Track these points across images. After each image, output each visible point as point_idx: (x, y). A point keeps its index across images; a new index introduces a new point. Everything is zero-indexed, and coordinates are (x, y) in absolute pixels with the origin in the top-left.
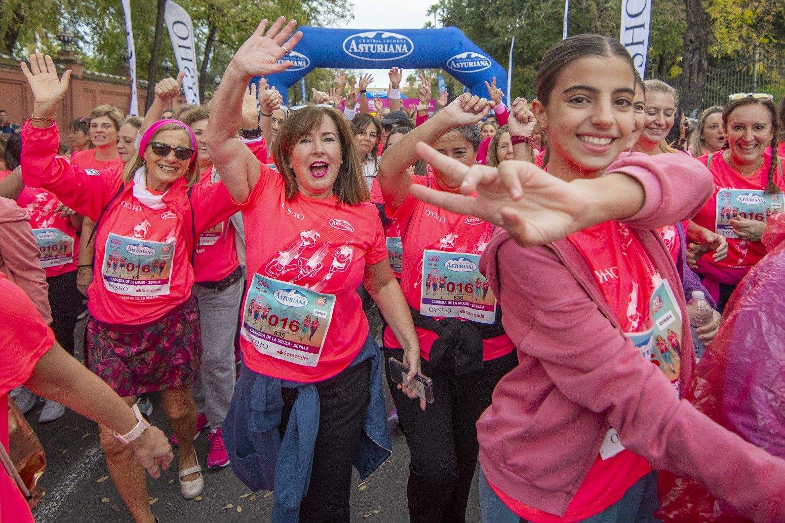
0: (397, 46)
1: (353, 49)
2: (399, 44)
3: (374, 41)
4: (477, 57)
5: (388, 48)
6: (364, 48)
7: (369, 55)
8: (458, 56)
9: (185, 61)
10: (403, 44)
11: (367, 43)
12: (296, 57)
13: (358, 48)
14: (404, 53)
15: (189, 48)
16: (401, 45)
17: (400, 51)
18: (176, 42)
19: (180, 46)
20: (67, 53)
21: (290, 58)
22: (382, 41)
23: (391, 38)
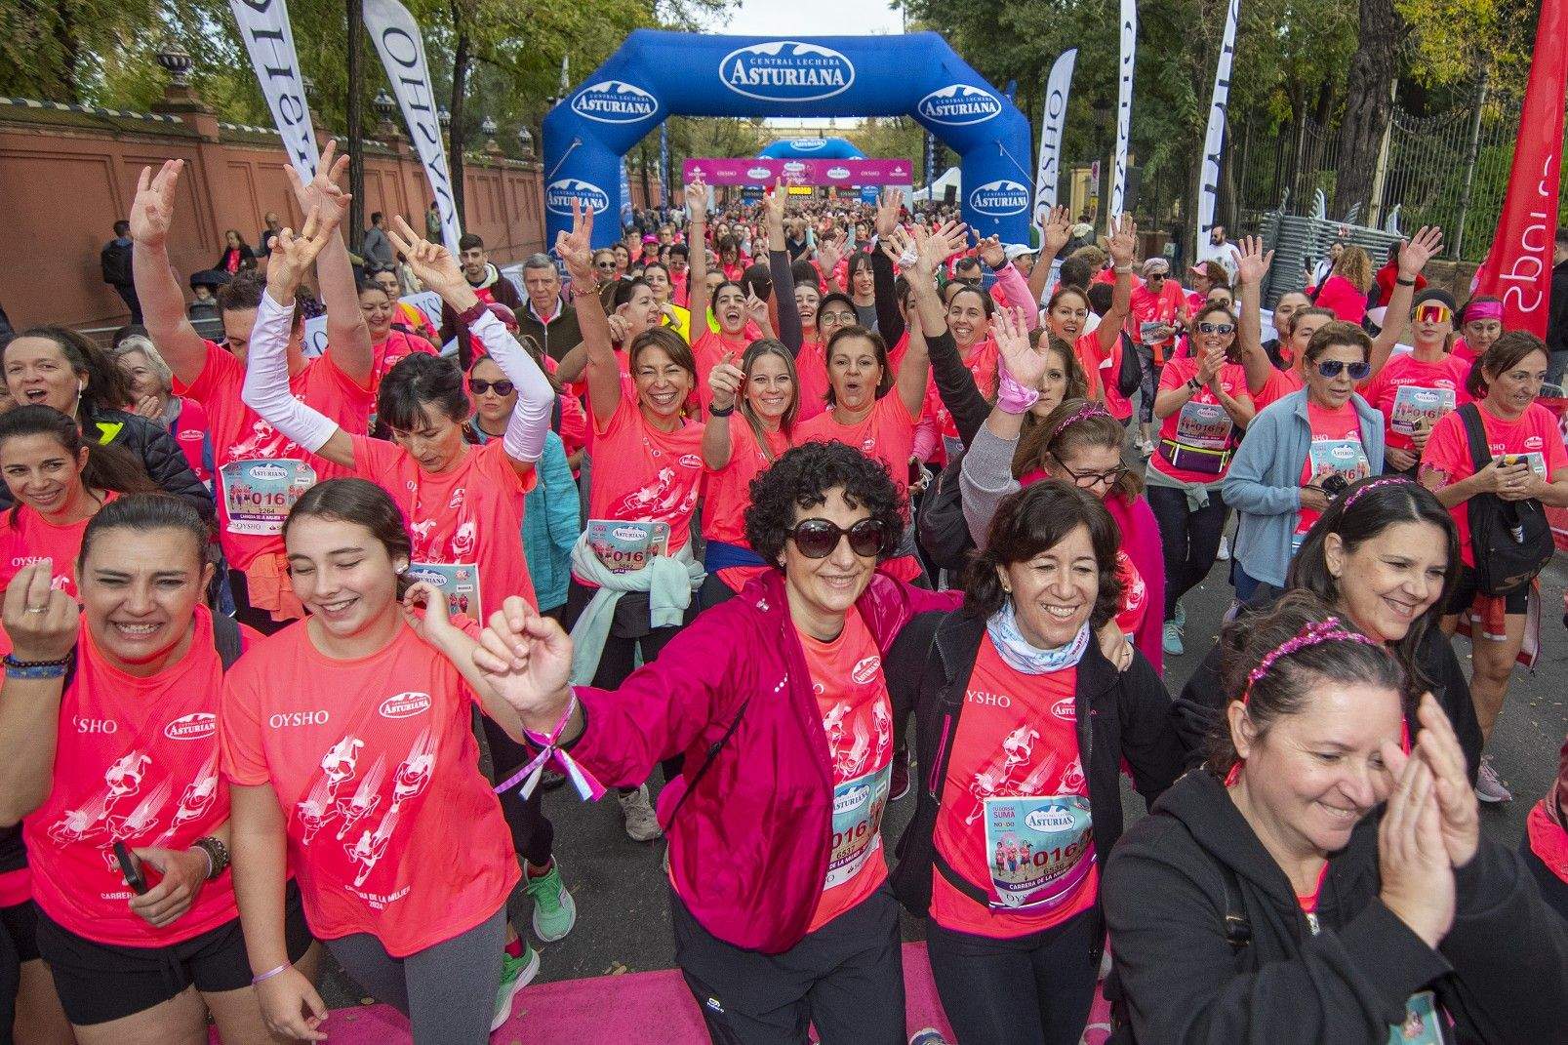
0: (823, 72)
1: (738, 79)
2: (827, 68)
3: (779, 61)
4: (975, 95)
5: (807, 75)
6: (761, 75)
7: (771, 89)
8: (940, 93)
9: (416, 111)
10: (834, 68)
11: (765, 66)
12: (630, 94)
13: (748, 77)
14: (838, 87)
15: (420, 82)
16: (830, 71)
17: (829, 82)
18: (396, 72)
19: (404, 81)
20: (182, 90)
21: (619, 98)
22: (794, 61)
23: (811, 55)
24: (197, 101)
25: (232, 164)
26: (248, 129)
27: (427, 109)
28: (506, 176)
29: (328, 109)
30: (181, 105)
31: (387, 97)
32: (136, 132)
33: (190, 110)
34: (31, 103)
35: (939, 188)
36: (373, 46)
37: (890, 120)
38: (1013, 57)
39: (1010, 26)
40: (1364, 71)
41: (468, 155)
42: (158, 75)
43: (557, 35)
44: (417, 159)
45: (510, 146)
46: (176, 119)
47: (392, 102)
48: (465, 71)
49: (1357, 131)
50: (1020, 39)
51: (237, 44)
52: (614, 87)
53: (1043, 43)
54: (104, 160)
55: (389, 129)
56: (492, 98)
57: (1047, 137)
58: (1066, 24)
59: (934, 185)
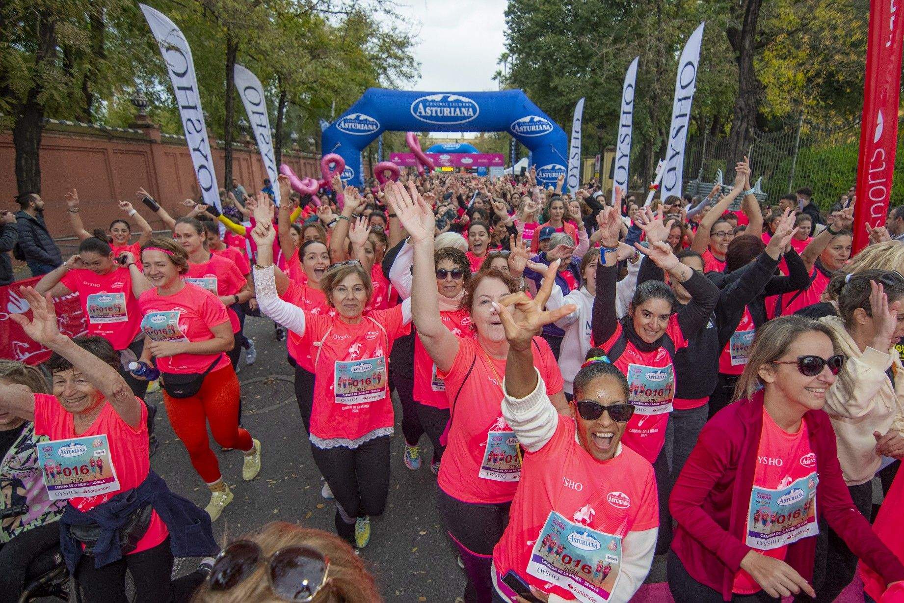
0: (463, 109)
1: (420, 113)
2: (465, 107)
3: (441, 104)
4: (540, 121)
5: (455, 111)
6: (432, 111)
7: (436, 118)
8: (522, 120)
9: (259, 127)
10: (469, 107)
11: (434, 106)
12: (366, 120)
13: (425, 112)
14: (470, 117)
15: (262, 114)
16: (467, 109)
17: (466, 114)
18: (250, 108)
19: (254, 113)
20: (143, 117)
21: (360, 122)
22: (449, 104)
23: (457, 101)
24: (150, 122)
25: (167, 154)
26: (175, 136)
27: (265, 127)
28: (302, 161)
29: (215, 128)
30: (143, 125)
31: (244, 122)
32: (120, 138)
33: (147, 127)
34: (69, 123)
35: (517, 168)
36: (239, 95)
37: (492, 134)
38: (557, 103)
39: (556, 88)
40: (741, 109)
41: (284, 151)
42: (133, 111)
43: (330, 91)
44: (258, 153)
45: (304, 146)
46: (140, 131)
47: (247, 124)
48: (283, 108)
49: (738, 140)
50: (561, 94)
51: (171, 95)
52: (358, 117)
53: (572, 96)
54: (103, 151)
55: (245, 137)
56: (296, 123)
57: (573, 142)
58: (584, 87)
59: (515, 166)
